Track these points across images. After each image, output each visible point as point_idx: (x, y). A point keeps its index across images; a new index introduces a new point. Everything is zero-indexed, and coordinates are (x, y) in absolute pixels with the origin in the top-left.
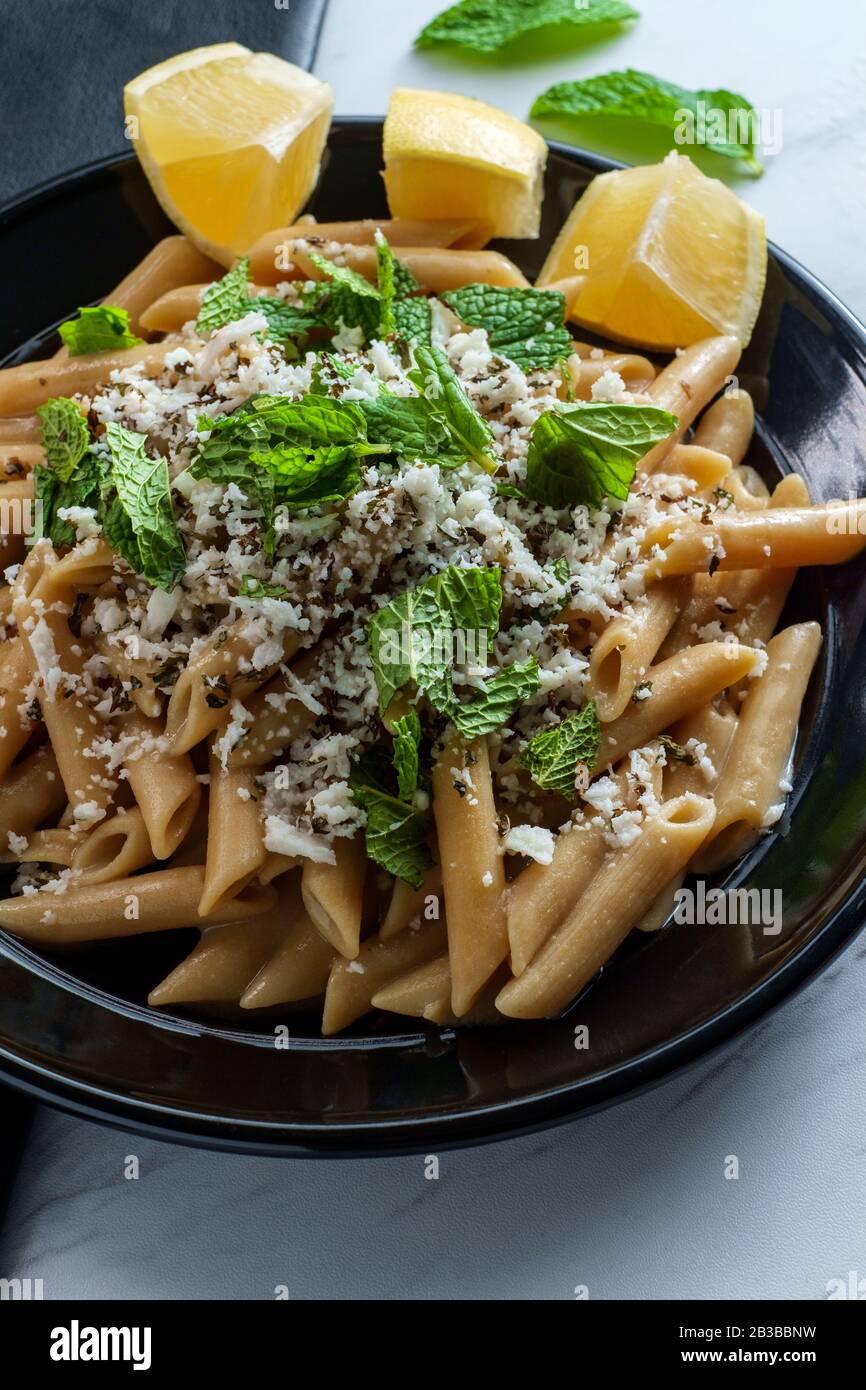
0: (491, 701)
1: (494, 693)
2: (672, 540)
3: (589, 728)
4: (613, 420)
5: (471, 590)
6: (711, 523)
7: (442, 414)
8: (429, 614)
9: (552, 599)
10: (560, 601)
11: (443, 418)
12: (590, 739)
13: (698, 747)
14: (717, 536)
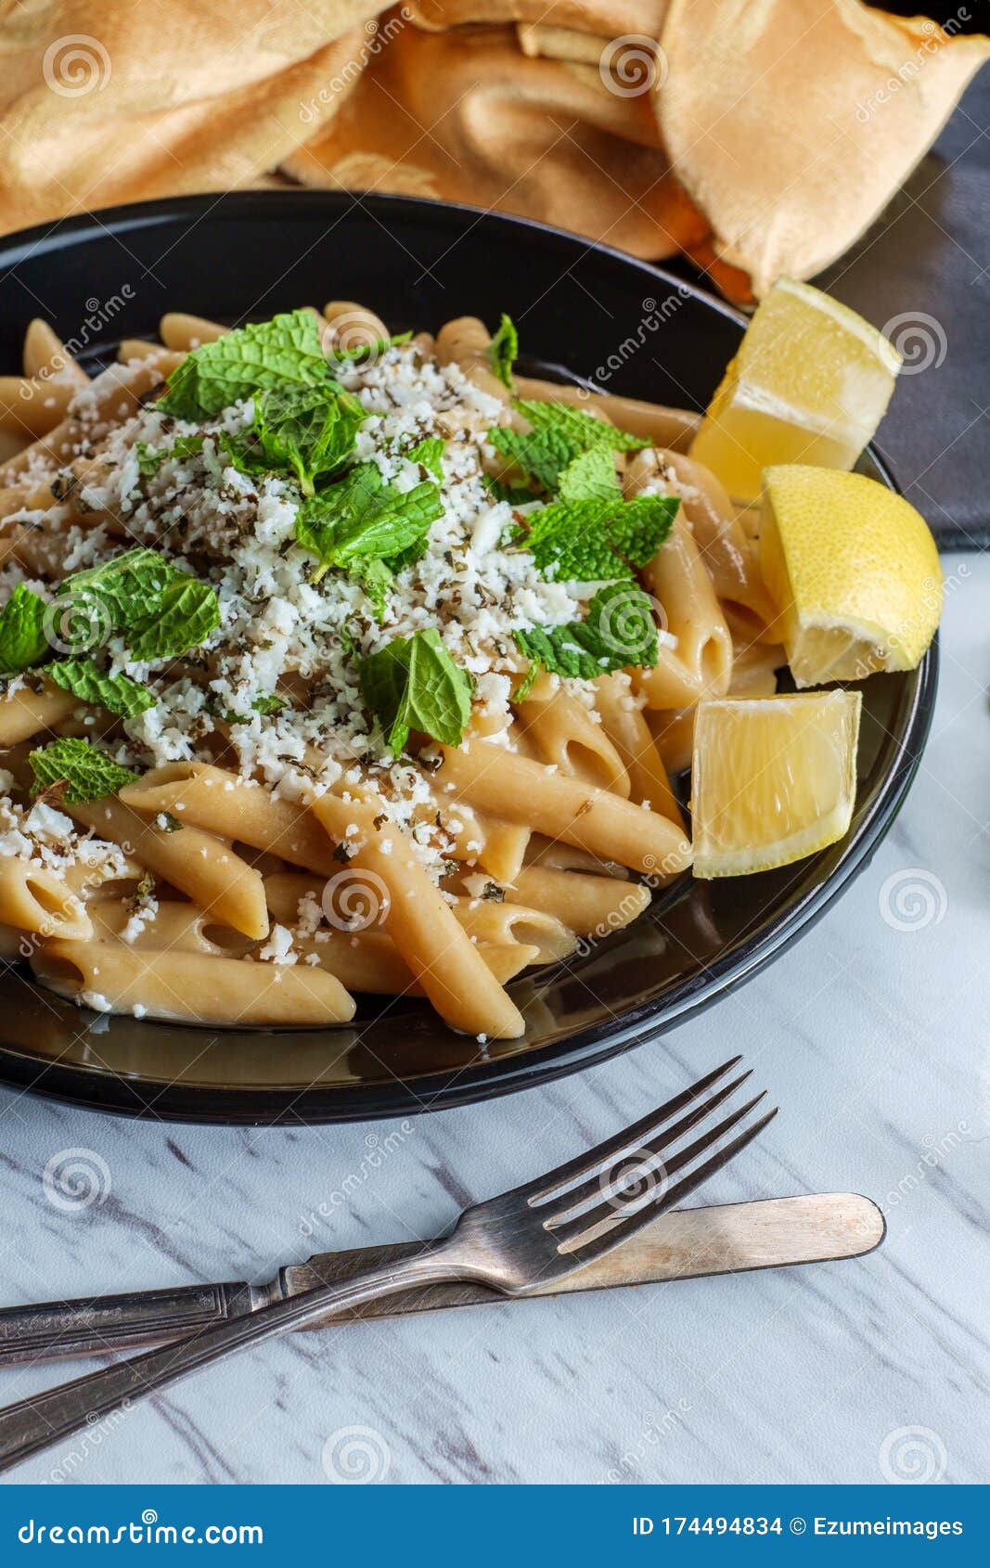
0: (100, 683)
1: (111, 684)
2: (342, 797)
3: (107, 781)
4: (436, 685)
5: (198, 619)
6: (379, 828)
7: (353, 515)
8: (150, 585)
9: (230, 704)
10: (232, 712)
11: (349, 516)
12: (97, 787)
13: (151, 910)
14: (365, 840)
